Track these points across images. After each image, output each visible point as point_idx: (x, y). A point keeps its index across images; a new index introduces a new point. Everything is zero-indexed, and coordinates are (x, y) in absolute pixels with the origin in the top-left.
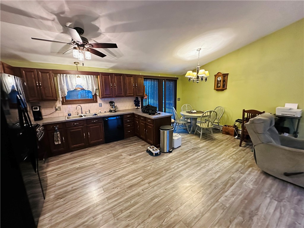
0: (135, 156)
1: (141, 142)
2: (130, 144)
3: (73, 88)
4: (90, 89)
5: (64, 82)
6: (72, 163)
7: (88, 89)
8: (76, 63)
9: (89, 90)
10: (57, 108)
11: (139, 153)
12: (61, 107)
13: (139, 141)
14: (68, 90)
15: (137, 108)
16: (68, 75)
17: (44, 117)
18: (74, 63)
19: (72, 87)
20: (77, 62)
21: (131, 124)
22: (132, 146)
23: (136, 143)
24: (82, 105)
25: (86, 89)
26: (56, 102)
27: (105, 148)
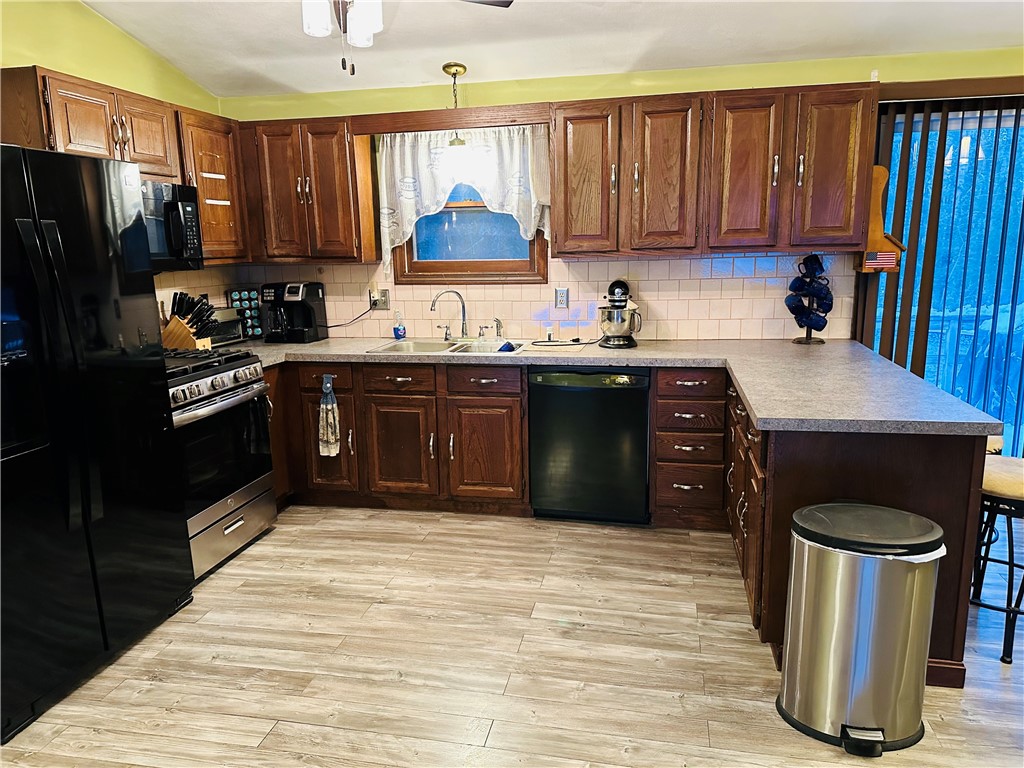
0: (583, 654)
1: (725, 582)
2: (648, 567)
3: (438, 203)
4: (512, 209)
5: (403, 171)
6: (328, 557)
7: (502, 206)
8: (453, 70)
9: (507, 210)
10: (376, 296)
11: (629, 643)
12: (391, 296)
13: (721, 575)
14: (418, 213)
15: (808, 340)
16: (424, 136)
17: (332, 332)
18: (446, 67)
19: (435, 197)
20: (456, 65)
21: (702, 441)
22: (644, 587)
23: (685, 579)
24: (471, 293)
25: (494, 208)
26: (375, 271)
27: (510, 541)
